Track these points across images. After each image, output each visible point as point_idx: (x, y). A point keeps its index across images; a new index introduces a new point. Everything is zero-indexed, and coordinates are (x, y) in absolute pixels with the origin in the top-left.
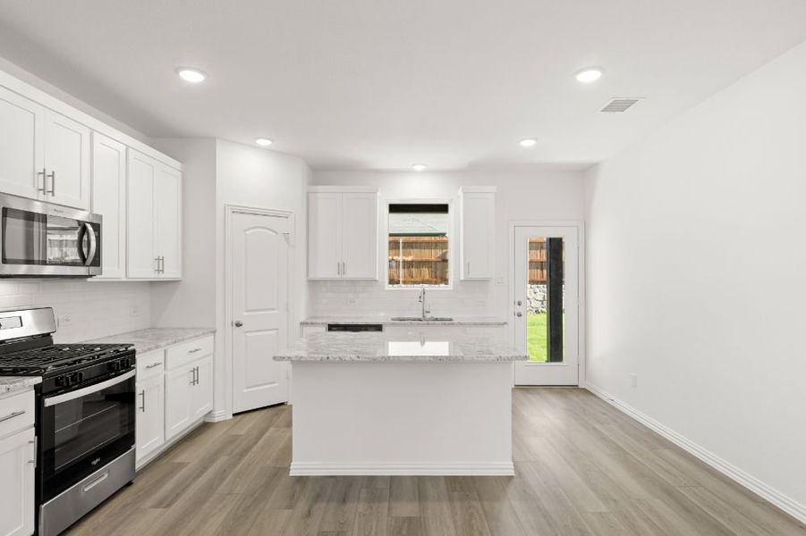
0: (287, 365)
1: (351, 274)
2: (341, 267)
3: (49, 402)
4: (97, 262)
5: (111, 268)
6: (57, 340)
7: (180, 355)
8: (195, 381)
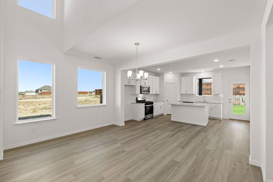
0: (170, 105)
1: (188, 93)
2: (186, 92)
3: (146, 106)
4: (149, 92)
5: (151, 93)
6: (146, 101)
7: (159, 104)
8: (161, 108)
